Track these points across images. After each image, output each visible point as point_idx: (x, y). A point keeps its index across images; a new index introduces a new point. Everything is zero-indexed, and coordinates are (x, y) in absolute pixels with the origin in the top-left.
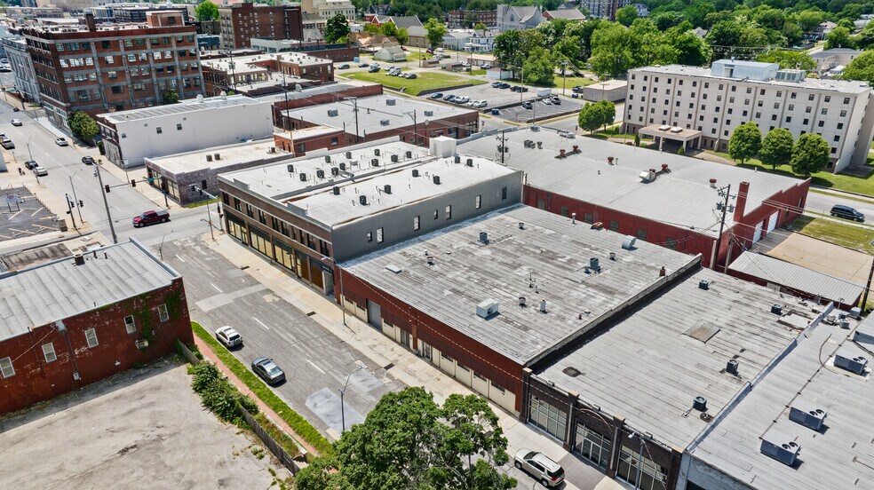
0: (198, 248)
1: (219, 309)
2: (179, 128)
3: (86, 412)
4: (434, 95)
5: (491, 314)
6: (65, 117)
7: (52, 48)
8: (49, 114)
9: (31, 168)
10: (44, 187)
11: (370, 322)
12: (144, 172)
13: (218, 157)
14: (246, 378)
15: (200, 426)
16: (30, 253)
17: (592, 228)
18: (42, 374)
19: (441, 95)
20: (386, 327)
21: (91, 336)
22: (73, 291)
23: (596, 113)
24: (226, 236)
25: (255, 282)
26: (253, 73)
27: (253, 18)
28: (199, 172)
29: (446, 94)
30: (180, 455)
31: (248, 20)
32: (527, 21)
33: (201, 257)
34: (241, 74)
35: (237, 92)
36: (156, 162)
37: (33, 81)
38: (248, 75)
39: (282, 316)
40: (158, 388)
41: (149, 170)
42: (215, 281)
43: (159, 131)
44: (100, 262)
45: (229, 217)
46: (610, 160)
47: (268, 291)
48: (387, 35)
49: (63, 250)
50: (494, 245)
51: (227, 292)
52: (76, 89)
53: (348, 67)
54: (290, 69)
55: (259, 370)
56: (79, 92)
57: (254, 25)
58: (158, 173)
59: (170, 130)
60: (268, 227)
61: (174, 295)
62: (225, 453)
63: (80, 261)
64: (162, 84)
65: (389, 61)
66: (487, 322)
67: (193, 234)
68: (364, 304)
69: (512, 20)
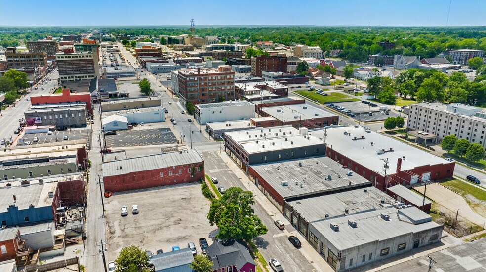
0: (215, 155)
1: (215, 173)
2: (221, 112)
3: (176, 189)
4: (330, 105)
5: (284, 185)
6: (185, 103)
7: (185, 79)
8: (180, 100)
9: (172, 121)
10: (175, 128)
11: (256, 184)
12: (205, 127)
13: (230, 125)
14: (216, 191)
15: (200, 197)
16: (169, 149)
17: (343, 167)
18: (168, 178)
19: (333, 105)
20: (259, 185)
21: (180, 171)
22: (178, 160)
23: (391, 122)
24: (225, 152)
25: (227, 167)
26: (254, 91)
27: (265, 62)
28: (221, 130)
29: (335, 105)
30: (194, 202)
31: (263, 63)
32: (409, 65)
33: (215, 158)
34: (249, 91)
35: (246, 99)
36: (209, 124)
37: (178, 87)
38: (252, 92)
39: (232, 178)
40: (193, 188)
41: (207, 127)
42: (216, 165)
43: (214, 113)
44: (186, 153)
45: (226, 146)
46: (372, 143)
47: (231, 170)
48: (326, 71)
49: (177, 149)
50: (303, 167)
51: (219, 169)
52: (190, 94)
53: (300, 87)
54: (270, 90)
55: (219, 189)
56: (191, 95)
57: (265, 65)
58: (209, 128)
59: (217, 112)
60: (235, 151)
61: (201, 165)
62: (204, 203)
63: (181, 153)
64: (220, 93)
65: (321, 85)
66: (283, 187)
67: (215, 150)
68: (255, 178)
69: (402, 63)
